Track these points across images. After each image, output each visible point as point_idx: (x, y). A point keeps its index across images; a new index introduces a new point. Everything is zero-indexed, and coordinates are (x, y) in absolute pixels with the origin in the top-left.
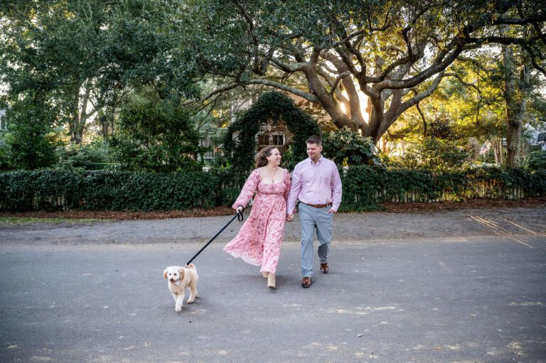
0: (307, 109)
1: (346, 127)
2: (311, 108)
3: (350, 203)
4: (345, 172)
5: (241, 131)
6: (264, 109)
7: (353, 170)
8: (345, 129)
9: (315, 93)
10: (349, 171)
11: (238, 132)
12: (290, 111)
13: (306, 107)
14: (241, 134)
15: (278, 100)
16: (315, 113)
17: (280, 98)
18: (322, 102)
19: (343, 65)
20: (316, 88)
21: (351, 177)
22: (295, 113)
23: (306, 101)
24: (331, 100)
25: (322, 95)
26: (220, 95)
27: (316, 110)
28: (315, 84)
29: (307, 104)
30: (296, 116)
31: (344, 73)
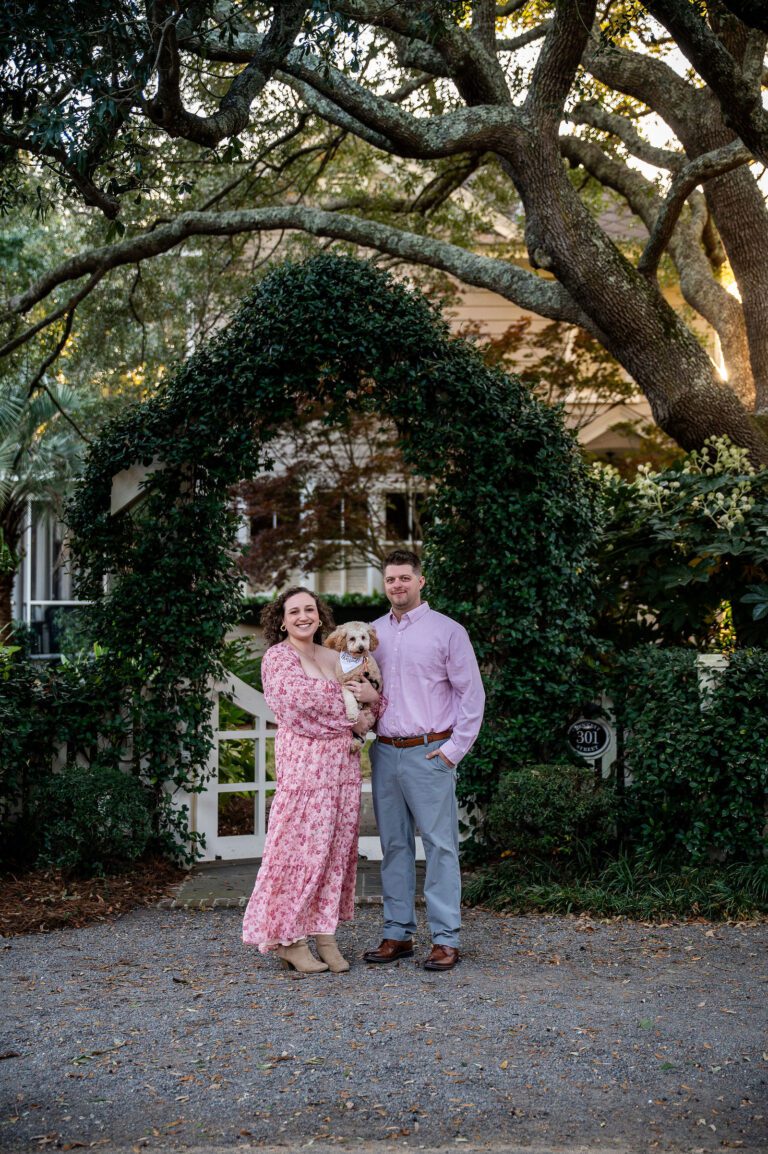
0: (546, 361)
1: (720, 443)
2: (569, 357)
3: (740, 856)
4: (706, 683)
5: (157, 466)
6: (273, 350)
7: (752, 673)
8: (713, 455)
9: (558, 269)
10: (727, 680)
11: (141, 473)
12: (414, 361)
13: (543, 353)
14: (155, 482)
15: (347, 301)
16: (585, 383)
17: (364, 291)
18: (593, 315)
19: (712, 116)
20: (563, 244)
21: (738, 715)
22: (436, 368)
23: (539, 324)
24: (642, 305)
25: (596, 276)
26: (89, 288)
27: (588, 369)
28: (559, 221)
29: (549, 337)
30: (442, 385)
31: (712, 155)
